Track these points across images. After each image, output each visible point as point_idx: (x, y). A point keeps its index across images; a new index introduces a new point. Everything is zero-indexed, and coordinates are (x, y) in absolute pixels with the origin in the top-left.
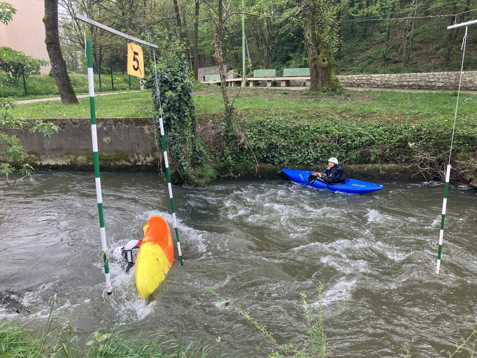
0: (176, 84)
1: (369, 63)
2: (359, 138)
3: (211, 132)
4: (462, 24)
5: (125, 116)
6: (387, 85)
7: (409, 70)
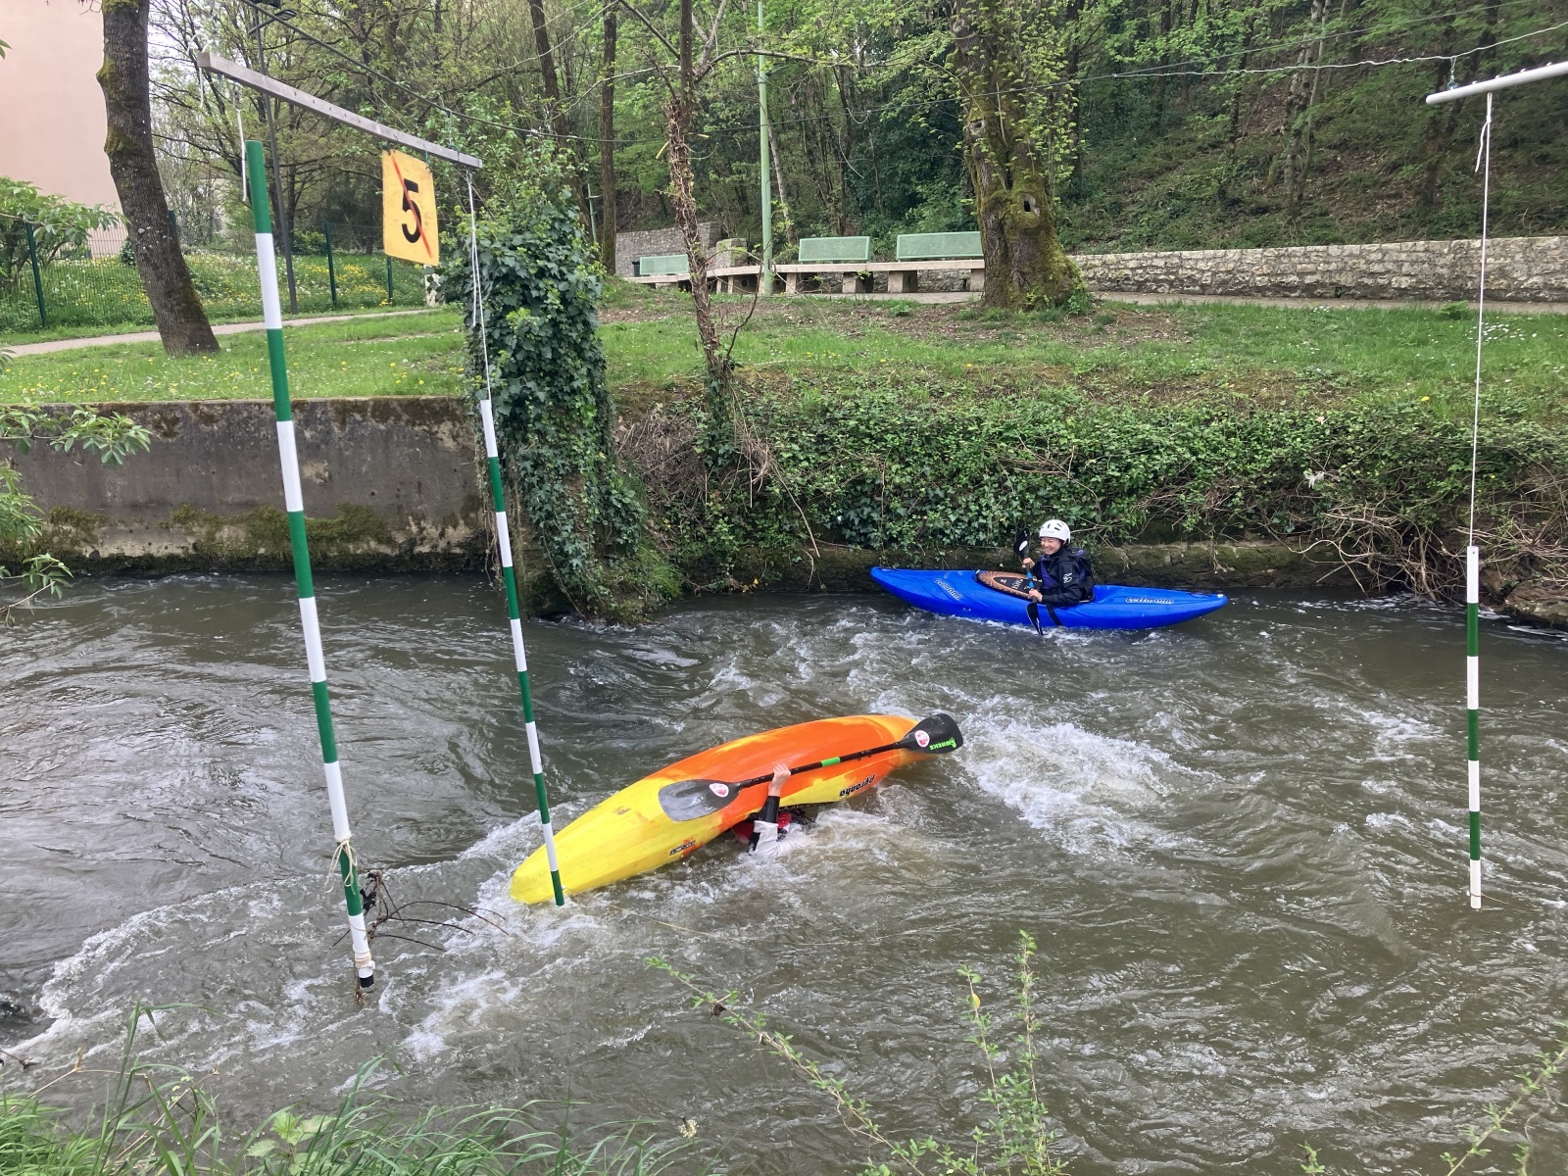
0: (541, 285)
1: (1175, 215)
2: (1143, 458)
3: (662, 444)
4: (1475, 87)
5: (376, 393)
6: (1231, 286)
7: (1302, 237)
